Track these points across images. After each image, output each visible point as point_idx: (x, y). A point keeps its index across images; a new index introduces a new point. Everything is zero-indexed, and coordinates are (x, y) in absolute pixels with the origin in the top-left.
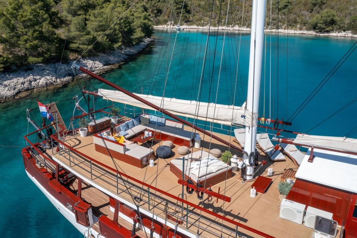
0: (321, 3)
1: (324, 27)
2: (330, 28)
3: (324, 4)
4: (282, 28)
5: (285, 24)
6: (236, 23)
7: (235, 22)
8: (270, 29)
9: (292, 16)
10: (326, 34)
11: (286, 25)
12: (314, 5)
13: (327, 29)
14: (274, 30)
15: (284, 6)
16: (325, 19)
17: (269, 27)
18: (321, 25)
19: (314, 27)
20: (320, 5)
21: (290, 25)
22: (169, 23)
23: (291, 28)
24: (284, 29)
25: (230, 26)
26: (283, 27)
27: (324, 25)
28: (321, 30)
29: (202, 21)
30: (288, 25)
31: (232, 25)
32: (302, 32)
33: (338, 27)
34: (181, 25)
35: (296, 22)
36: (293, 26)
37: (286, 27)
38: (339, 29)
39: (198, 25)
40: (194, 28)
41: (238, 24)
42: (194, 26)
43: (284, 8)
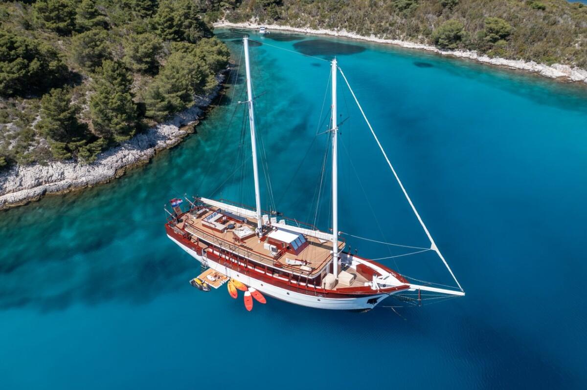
0: (451, 4)
1: (447, 44)
2: (454, 45)
3: (456, 4)
4: (399, 39)
5: (404, 32)
6: (343, 25)
7: (341, 24)
8: (385, 39)
9: (414, 21)
10: (450, 53)
11: (405, 34)
12: (444, 5)
13: (451, 46)
14: (389, 41)
15: (405, 5)
16: (447, 33)
17: (385, 35)
18: (443, 41)
19: (436, 42)
20: (452, 6)
21: (410, 35)
22: (253, 19)
23: (411, 39)
24: (402, 41)
25: (336, 29)
26: (401, 36)
27: (447, 41)
28: (444, 47)
29: (299, 19)
30: (407, 35)
31: (339, 28)
32: (422, 46)
33: (463, 45)
34: (270, 24)
35: (417, 30)
36: (414, 36)
37: (405, 37)
38: (464, 47)
39: (292, 26)
40: (287, 30)
41: (345, 27)
42: (287, 26)
43: (405, 8)
